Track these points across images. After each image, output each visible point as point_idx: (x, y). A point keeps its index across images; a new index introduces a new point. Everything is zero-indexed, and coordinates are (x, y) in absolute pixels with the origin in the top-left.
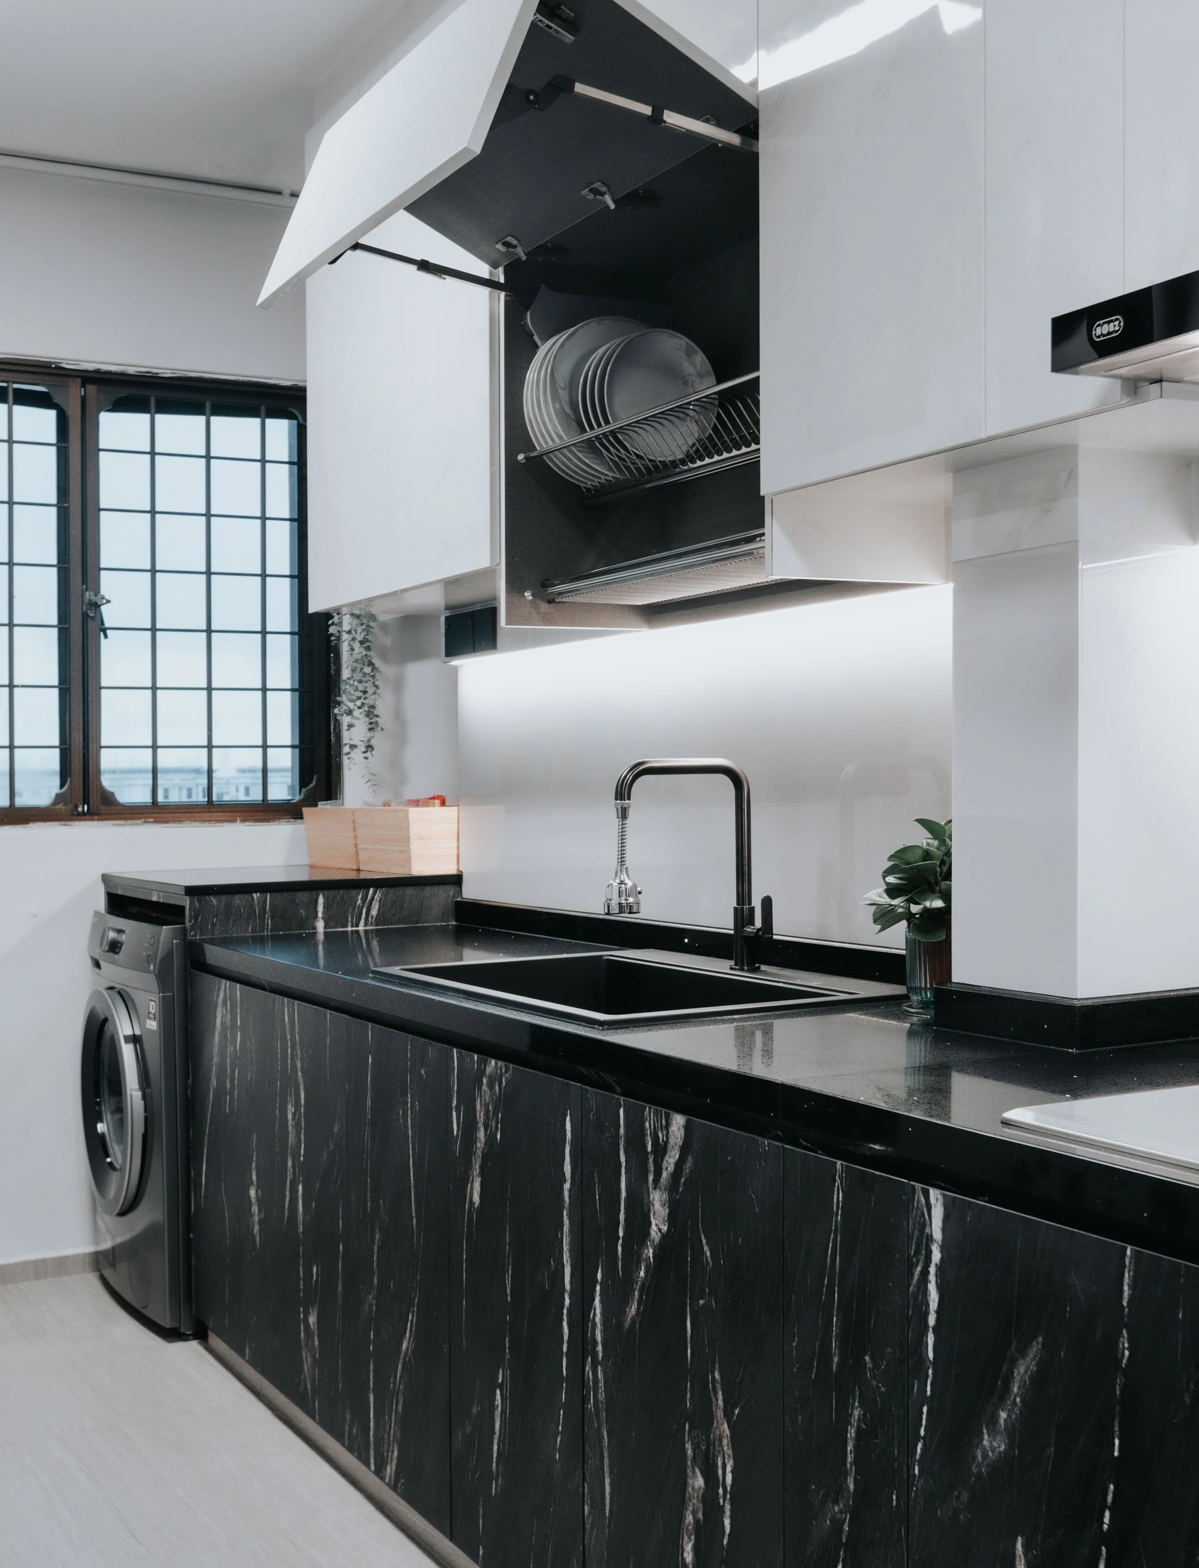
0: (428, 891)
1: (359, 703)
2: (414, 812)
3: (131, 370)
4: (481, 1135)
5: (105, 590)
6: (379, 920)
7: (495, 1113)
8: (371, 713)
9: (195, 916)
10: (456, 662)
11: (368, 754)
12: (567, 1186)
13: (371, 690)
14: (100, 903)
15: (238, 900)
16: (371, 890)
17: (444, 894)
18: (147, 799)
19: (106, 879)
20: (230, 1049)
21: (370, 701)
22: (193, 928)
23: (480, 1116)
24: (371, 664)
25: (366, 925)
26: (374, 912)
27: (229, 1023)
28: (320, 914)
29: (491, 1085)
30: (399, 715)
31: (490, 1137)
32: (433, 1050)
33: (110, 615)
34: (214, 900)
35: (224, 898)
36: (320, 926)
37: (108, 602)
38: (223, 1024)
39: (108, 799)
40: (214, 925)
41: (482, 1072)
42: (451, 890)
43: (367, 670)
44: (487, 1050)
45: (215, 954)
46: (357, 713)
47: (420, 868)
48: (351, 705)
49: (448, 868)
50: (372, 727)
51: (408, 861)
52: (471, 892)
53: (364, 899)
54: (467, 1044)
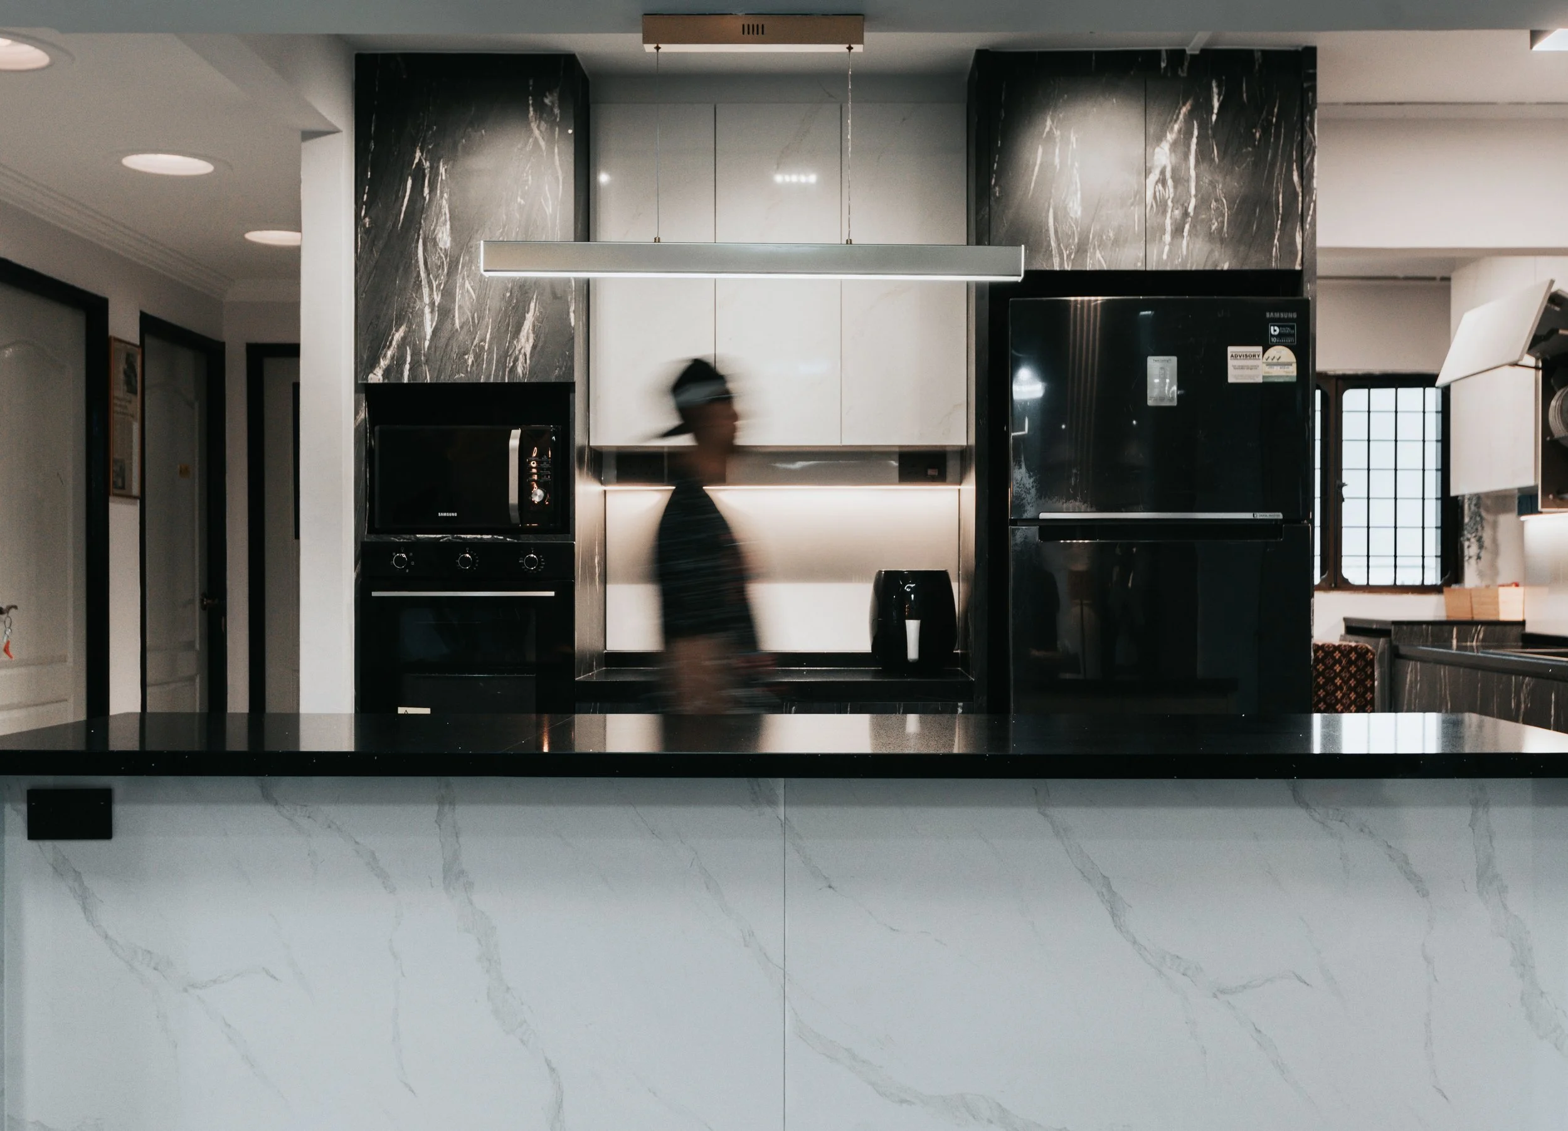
0: (1508, 628)
1: (1474, 535)
2: (1501, 590)
3: (1360, 372)
4: (1523, 706)
5: (1344, 481)
6: (1483, 640)
7: (1528, 697)
8: (1480, 540)
9: (1396, 634)
10: (1523, 518)
11: (1478, 560)
12: (1553, 718)
13: (1480, 528)
14: (1342, 630)
15: (1416, 628)
16: (1479, 627)
17: (1516, 630)
18: (1365, 583)
19: (1345, 620)
20: (1414, 691)
21: (1479, 534)
22: (1396, 638)
23: (1522, 699)
24: (1480, 516)
25: (1477, 642)
26: (1481, 636)
27: (1413, 679)
28: (1454, 636)
29: (1526, 687)
30: (1495, 541)
31: (1526, 707)
32: (1504, 677)
33: (1345, 491)
34: (1405, 627)
35: (1410, 627)
36: (1454, 642)
37: (1346, 485)
38: (1411, 680)
39: (1346, 581)
40: (1404, 639)
41: (1523, 683)
42: (1519, 629)
43: (1478, 519)
44: (1525, 674)
45: (1403, 650)
46: (1473, 540)
47: (1504, 616)
48: (1469, 536)
49: (1519, 618)
50: (1481, 547)
51: (1498, 613)
52: (1530, 629)
53: (1476, 630)
54: (1517, 673)
